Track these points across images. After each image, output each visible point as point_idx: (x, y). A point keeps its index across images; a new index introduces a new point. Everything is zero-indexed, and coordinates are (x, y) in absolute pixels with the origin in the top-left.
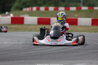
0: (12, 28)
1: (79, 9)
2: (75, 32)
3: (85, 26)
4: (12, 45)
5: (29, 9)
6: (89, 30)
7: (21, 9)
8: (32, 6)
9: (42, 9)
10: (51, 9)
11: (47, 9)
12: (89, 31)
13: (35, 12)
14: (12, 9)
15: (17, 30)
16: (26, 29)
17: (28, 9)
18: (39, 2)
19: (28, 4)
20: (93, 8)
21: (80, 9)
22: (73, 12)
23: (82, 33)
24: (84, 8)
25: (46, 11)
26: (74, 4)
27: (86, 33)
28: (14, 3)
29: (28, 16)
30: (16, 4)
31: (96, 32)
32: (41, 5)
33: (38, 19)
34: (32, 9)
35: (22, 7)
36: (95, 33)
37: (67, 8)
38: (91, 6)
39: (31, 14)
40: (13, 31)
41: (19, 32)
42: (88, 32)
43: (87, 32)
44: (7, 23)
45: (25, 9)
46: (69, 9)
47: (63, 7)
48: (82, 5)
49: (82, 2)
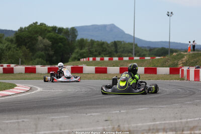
7: (79, 60)
8: (89, 57)
9: (98, 59)
10: (106, 59)
11: (102, 59)
13: (91, 61)
14: (70, 60)
16: (85, 77)
17: (85, 59)
18: (95, 53)
19: (85, 55)
20: (144, 58)
21: (133, 58)
22: (126, 61)
24: (136, 58)
25: (102, 61)
26: (126, 55)
28: (72, 54)
30: (74, 55)
32: (96, 56)
34: (88, 60)
35: (79, 58)
37: (121, 58)
38: (142, 56)
39: (88, 64)
45: (82, 60)
46: (122, 59)
47: (117, 57)
48: (133, 55)
49: (134, 53)
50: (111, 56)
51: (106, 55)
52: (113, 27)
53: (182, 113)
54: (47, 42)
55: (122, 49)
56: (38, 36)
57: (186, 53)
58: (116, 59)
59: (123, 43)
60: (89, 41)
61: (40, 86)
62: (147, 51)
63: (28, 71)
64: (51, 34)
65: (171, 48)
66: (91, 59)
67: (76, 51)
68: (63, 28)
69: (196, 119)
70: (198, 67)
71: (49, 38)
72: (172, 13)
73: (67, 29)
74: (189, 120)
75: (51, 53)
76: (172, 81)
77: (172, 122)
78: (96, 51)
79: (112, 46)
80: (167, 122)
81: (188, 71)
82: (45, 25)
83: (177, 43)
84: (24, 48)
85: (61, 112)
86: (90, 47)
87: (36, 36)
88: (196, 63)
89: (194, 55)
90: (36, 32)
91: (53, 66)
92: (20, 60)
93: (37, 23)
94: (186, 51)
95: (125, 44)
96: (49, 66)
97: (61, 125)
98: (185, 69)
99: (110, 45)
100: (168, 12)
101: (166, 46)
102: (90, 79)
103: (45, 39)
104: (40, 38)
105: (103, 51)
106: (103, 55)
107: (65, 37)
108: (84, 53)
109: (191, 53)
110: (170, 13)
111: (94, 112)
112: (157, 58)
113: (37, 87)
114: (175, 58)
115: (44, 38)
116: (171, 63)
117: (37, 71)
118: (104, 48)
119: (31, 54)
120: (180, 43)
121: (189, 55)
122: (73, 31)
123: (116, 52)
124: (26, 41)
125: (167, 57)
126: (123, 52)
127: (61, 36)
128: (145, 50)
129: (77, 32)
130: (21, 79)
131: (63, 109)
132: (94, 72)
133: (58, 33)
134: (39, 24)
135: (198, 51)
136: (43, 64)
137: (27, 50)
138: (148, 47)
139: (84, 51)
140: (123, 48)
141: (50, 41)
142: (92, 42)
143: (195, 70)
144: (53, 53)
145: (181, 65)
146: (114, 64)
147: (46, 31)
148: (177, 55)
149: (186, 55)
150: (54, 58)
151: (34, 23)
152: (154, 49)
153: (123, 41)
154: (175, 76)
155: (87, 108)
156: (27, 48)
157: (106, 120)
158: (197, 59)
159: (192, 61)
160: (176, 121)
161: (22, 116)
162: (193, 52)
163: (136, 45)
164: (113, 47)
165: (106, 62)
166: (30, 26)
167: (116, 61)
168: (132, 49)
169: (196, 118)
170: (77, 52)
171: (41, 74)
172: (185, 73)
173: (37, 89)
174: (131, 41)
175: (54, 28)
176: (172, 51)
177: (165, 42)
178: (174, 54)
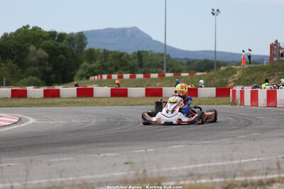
1: (162, 75)
5: (98, 78)
7: (88, 78)
8: (102, 74)
9: (115, 76)
10: (126, 76)
11: (120, 77)
13: (105, 81)
14: (75, 78)
17: (96, 77)
18: (111, 68)
19: (95, 71)
20: (180, 75)
21: (164, 75)
22: (154, 79)
24: (168, 75)
25: (120, 79)
26: (154, 70)
28: (78, 70)
30: (80, 72)
34: (101, 78)
35: (88, 75)
37: (147, 75)
38: (177, 72)
39: (101, 84)
44: (72, 96)
45: (92, 78)
46: (149, 76)
47: (141, 73)
48: (165, 71)
49: (165, 67)
50: (133, 71)
51: (125, 71)
52: (135, 32)
53: (233, 151)
54: (43, 53)
55: (149, 62)
56: (29, 46)
57: (238, 67)
58: (140, 76)
59: (150, 53)
60: (102, 51)
61: (32, 116)
62: (184, 65)
63: (15, 94)
64: (48, 42)
65: (217, 59)
66: (105, 77)
67: (83, 65)
68: (65, 34)
69: (253, 160)
70: (256, 87)
71: (45, 48)
72: (218, 10)
73: (72, 34)
74: (243, 161)
75: (49, 68)
76: (219, 106)
77: (220, 164)
78: (111, 66)
79: (134, 58)
80: (213, 164)
81: (242, 93)
82: (41, 29)
83: (226, 53)
84: (10, 62)
85: (63, 152)
86: (103, 59)
87: (26, 44)
88: (253, 80)
89: (249, 70)
90: (27, 40)
91: (51, 88)
92: (4, 79)
93: (28, 26)
94: (239, 64)
95: (152, 55)
96: (46, 88)
97: (62, 171)
98: (238, 89)
99: (131, 57)
100: (213, 10)
101: (211, 58)
102: (103, 104)
103: (40, 49)
104: (32, 48)
105: (121, 65)
106: (121, 71)
107: (68, 47)
108: (95, 68)
109: (246, 66)
110: (216, 11)
111: (109, 152)
112: (198, 74)
113: (28, 118)
114: (223, 74)
115: (37, 48)
116: (217, 81)
117: (29, 94)
118: (122, 61)
119: (19, 70)
120: (231, 53)
121: (244, 70)
122: (81, 37)
123: (141, 66)
124: (13, 52)
125: (211, 73)
126: (150, 66)
127: (62, 45)
128: (182, 63)
129: (86, 39)
130: (6, 107)
131: (66, 148)
132: (110, 96)
133: (58, 41)
134: (31, 28)
135: (256, 64)
136: (37, 85)
137: (14, 65)
138: (185, 59)
139: (94, 65)
140: (151, 60)
141: (48, 52)
142: (106, 53)
143: (251, 91)
144: (51, 68)
145: (232, 84)
146: (138, 84)
147: (41, 38)
148: (227, 70)
149: (238, 69)
150: (53, 76)
151: (24, 27)
152: (194, 61)
153: (151, 51)
154: (224, 99)
155: (100, 146)
156: (14, 63)
157: (127, 163)
158: (255, 75)
159: (248, 78)
160: (225, 163)
161: (8, 159)
162: (250, 66)
163: (169, 56)
164: (137, 60)
165: (126, 80)
166: (18, 31)
167: (140, 80)
168: (163, 62)
169: (253, 158)
170: (85, 67)
171: (34, 98)
172: (238, 95)
173: (29, 120)
174: (162, 50)
175: (52, 34)
176: (219, 65)
177: (210, 52)
178: (222, 68)
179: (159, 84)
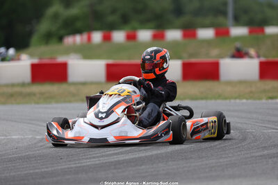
0: (34, 95)
1: (222, 33)
2: (213, 101)
3: (241, 82)
4: (35, 144)
5: (82, 39)
6: (251, 92)
7: (61, 39)
8: (90, 29)
9: (119, 36)
10: (145, 35)
11: (131, 37)
12: (251, 96)
13: (98, 46)
14: (34, 39)
15: (48, 98)
16: (74, 95)
17: (78, 39)
18: (111, 18)
19: (79, 24)
20: (262, 31)
21: (227, 33)
22: (207, 42)
23: (232, 101)
25: (131, 43)
26: (208, 21)
27: (244, 101)
29: (80, 59)
30: (44, 26)
31: (271, 98)
32: (113, 27)
33: (109, 66)
34: (89, 39)
35: (62, 32)
36: (270, 101)
37: (189, 32)
38: (257, 25)
39: (88, 52)
40: (38, 103)
41: (55, 105)
42: (251, 98)
43: (247, 99)
45: (69, 40)
46: (194, 35)
47: (178, 28)
49: (231, 14)
50: (160, 23)
51: (144, 24)
58: (174, 35)
78: (114, 11)
123: (178, 11)
126: (199, 12)
167: (175, 43)
168: (225, 4)
170: (56, 16)
179: (215, 52)
